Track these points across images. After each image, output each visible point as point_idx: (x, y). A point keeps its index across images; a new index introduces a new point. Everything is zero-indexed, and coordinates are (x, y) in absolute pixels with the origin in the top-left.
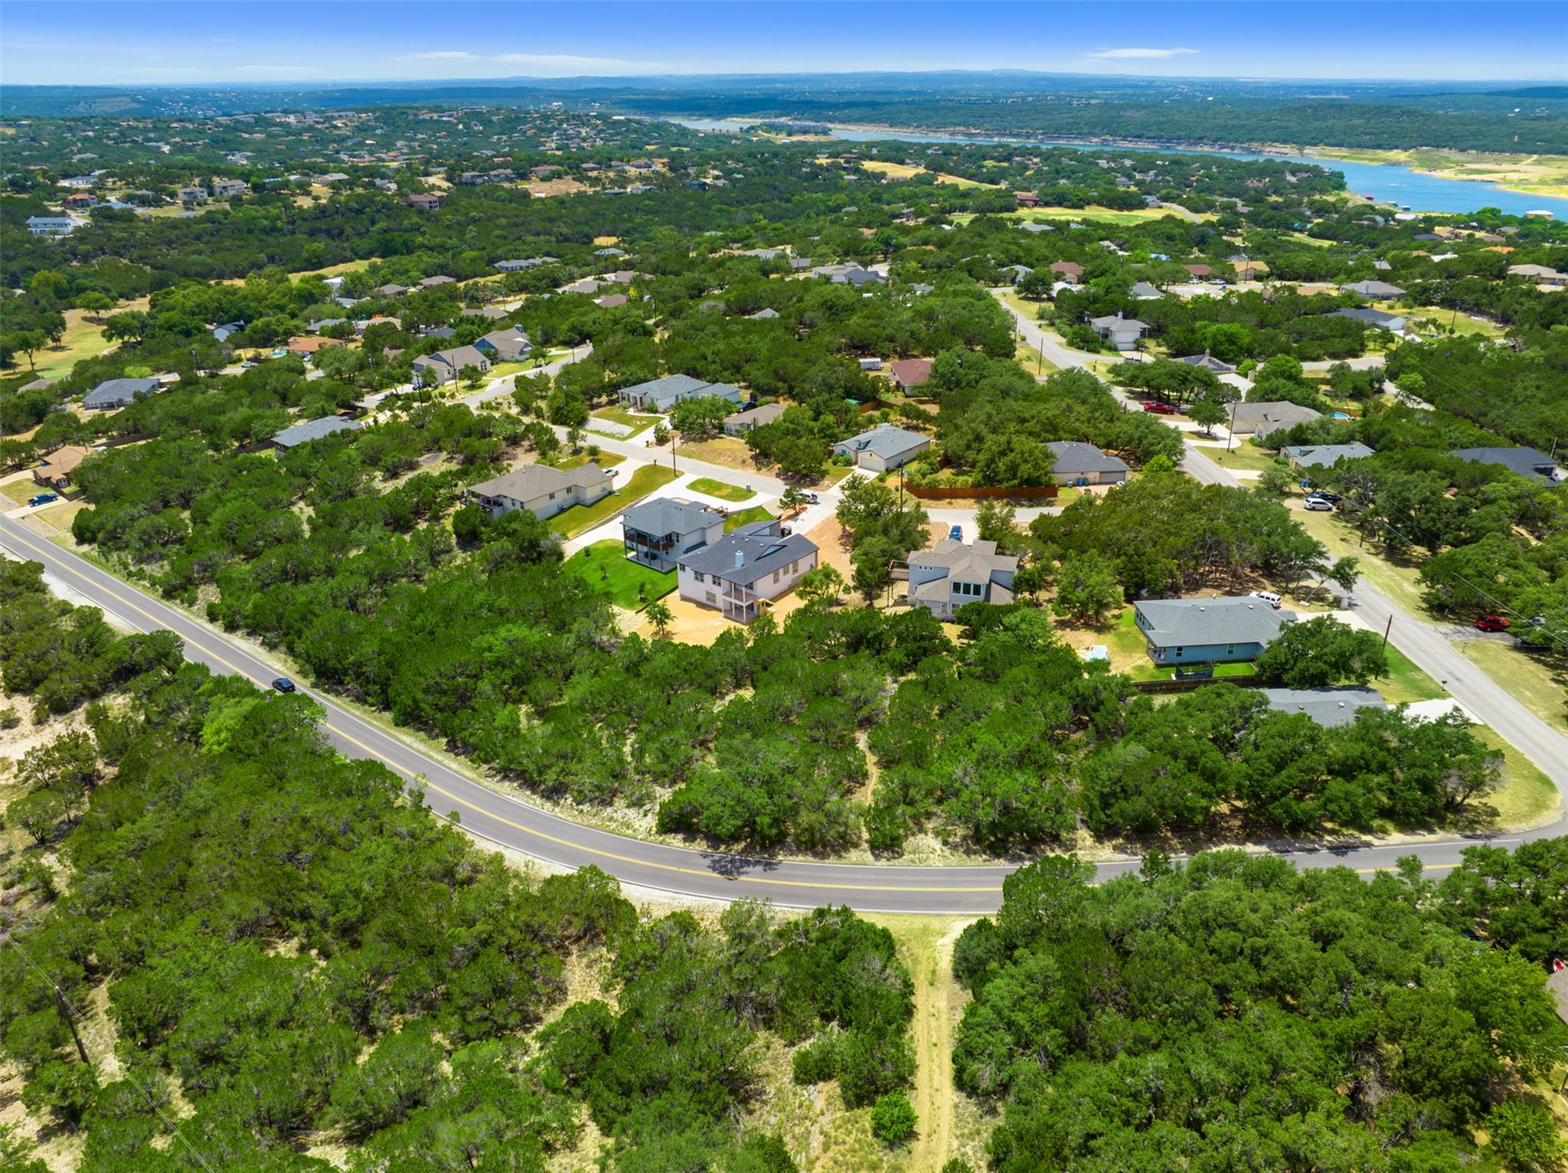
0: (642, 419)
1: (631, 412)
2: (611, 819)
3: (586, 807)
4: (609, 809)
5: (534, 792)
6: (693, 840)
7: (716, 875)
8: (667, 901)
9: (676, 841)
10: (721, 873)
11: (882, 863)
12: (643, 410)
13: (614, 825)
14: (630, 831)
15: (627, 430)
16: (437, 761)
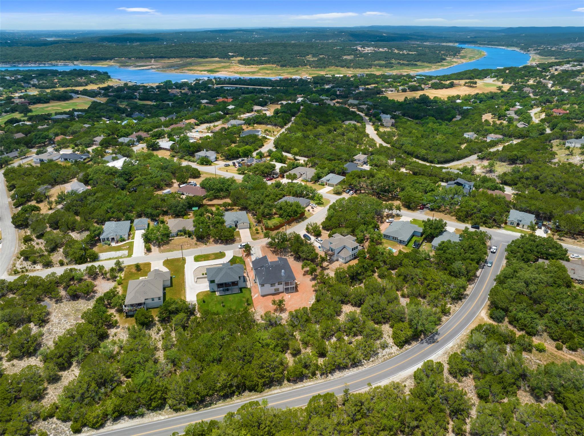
0: (123, 245)
1: (113, 244)
2: (384, 356)
3: (371, 359)
4: (380, 354)
5: (349, 369)
6: (411, 344)
7: (433, 344)
8: (437, 356)
9: (407, 347)
10: (433, 343)
11: (450, 316)
12: (117, 242)
13: (387, 356)
14: (393, 354)
15: (126, 252)
16: (302, 387)
